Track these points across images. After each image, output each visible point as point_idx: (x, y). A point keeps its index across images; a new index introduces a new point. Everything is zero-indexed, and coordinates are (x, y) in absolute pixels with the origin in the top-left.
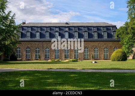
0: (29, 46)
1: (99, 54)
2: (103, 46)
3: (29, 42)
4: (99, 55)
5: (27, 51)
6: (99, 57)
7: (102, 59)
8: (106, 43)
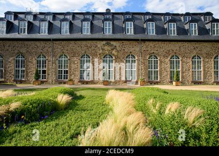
0: (23, 50)
1: (182, 69)
2: (191, 52)
3: (22, 42)
4: (183, 73)
5: (17, 62)
6: (183, 77)
7: (188, 81)
8: (197, 45)
